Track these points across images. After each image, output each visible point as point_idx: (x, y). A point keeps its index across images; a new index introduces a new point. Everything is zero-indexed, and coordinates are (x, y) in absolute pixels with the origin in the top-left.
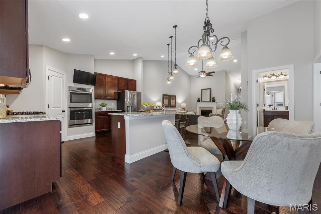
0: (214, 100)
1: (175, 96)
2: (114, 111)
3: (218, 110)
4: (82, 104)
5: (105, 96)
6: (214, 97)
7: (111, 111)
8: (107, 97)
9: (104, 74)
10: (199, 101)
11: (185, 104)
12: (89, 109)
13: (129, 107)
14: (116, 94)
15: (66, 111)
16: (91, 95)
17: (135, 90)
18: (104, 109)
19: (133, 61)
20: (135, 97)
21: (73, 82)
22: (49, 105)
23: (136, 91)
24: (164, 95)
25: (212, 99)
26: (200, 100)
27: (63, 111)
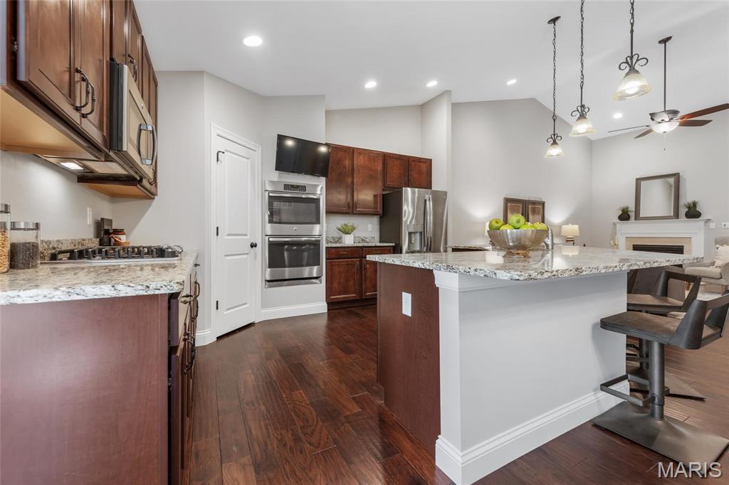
0: (693, 214)
1: (543, 204)
2: (374, 245)
4: (295, 227)
5: (351, 205)
6: (694, 204)
7: (366, 245)
8: (356, 207)
9: (349, 148)
10: (625, 216)
11: (576, 227)
12: (313, 239)
13: (413, 235)
14: (379, 199)
15: (259, 245)
16: (317, 201)
17: (429, 186)
18: (349, 241)
19: (423, 109)
20: (430, 205)
21: (276, 169)
22: (217, 228)
23: (431, 189)
24: (507, 201)
26: (632, 215)
27: (254, 245)
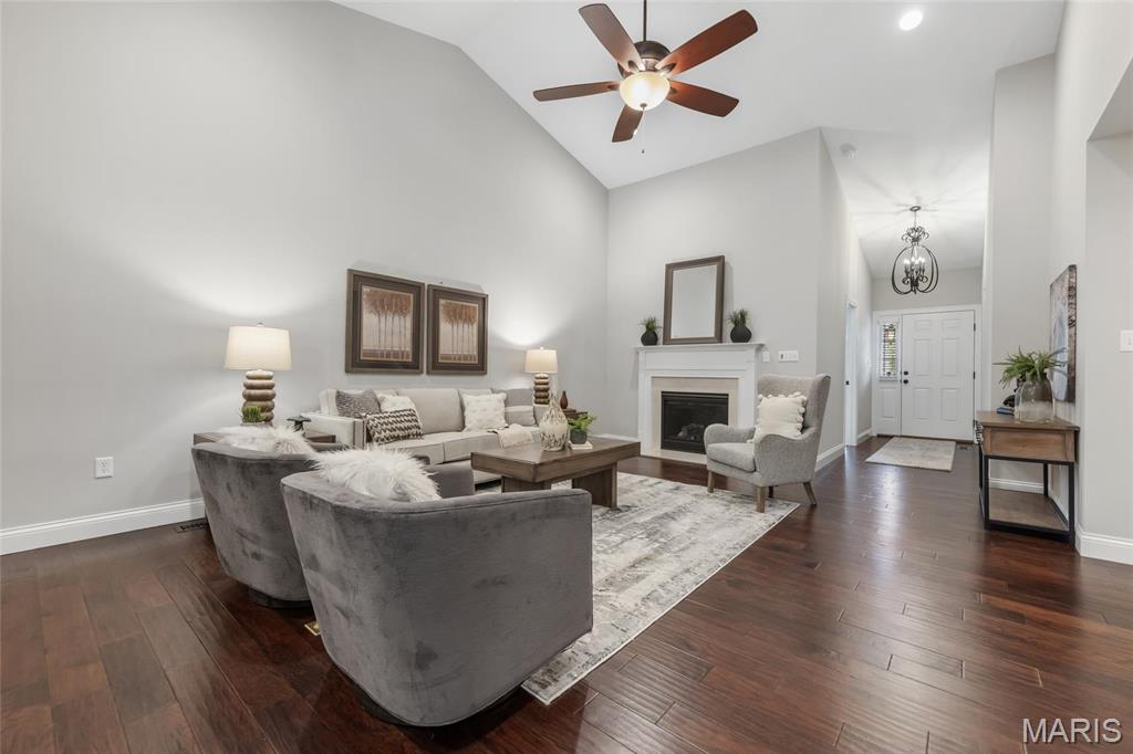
0: (741, 334)
1: (483, 300)
3: (770, 403)
6: (743, 315)
10: (650, 338)
24: (358, 280)
25: (729, 327)
26: (660, 333)
